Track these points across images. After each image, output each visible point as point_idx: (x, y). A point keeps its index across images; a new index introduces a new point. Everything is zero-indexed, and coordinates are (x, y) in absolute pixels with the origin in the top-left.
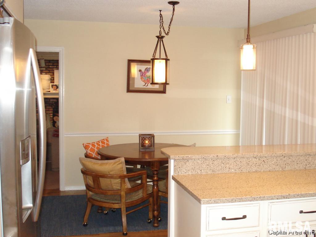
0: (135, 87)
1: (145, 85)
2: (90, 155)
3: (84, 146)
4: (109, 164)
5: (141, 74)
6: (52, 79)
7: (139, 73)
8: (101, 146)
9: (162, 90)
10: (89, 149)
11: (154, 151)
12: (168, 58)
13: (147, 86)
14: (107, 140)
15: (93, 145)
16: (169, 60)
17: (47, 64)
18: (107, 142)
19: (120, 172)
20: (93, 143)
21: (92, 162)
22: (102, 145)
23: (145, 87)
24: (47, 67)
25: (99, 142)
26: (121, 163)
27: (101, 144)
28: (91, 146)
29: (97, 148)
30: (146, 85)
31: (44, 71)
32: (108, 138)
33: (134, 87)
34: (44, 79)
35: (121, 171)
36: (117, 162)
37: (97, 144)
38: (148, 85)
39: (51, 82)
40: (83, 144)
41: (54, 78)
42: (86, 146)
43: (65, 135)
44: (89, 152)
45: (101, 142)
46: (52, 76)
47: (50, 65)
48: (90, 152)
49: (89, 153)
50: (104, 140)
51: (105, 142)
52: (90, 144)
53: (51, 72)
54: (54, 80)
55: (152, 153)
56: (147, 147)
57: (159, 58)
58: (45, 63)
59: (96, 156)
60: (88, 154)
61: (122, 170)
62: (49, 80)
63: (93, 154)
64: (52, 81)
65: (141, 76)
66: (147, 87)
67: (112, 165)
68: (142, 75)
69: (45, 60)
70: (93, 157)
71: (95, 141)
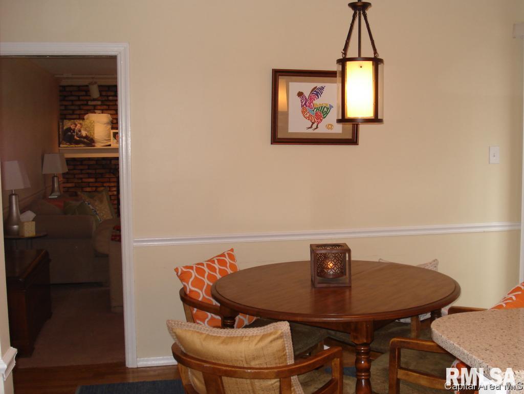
0: (290, 131)
1: (311, 127)
2: (193, 296)
3: (179, 273)
4: (247, 339)
5: (302, 103)
6: (115, 121)
7: (299, 99)
8: (217, 271)
9: (349, 136)
10: (191, 280)
11: (350, 287)
12: (380, 57)
13: (315, 129)
14: (231, 257)
15: (200, 271)
16: (381, 61)
17: (104, 93)
18: (231, 262)
19: (277, 361)
20: (198, 264)
21: (201, 334)
22: (220, 269)
23: (311, 131)
24: (104, 99)
25: (213, 262)
26: (281, 337)
27: (217, 266)
28: (194, 273)
29: (210, 277)
30: (315, 126)
31: (99, 107)
32: (232, 250)
33: (288, 131)
34: (98, 122)
35: (280, 358)
36: (271, 334)
37: (209, 267)
38: (317, 127)
39: (113, 128)
40: (176, 270)
41: (117, 119)
42: (183, 273)
43: (135, 244)
44: (190, 287)
45: (218, 260)
46: (115, 117)
47: (109, 96)
48: (193, 289)
49: (191, 291)
50: (223, 255)
51: (227, 259)
52: (191, 268)
53: (113, 108)
54: (117, 123)
55: (348, 293)
56: (331, 277)
57: (356, 56)
58: (100, 91)
59: (207, 297)
60: (188, 292)
61: (283, 354)
62: (108, 123)
63: (200, 292)
64: (114, 126)
65: (302, 106)
66: (316, 131)
67: (256, 344)
68: (305, 104)
69: (100, 86)
70: (200, 299)
71: (203, 259)
